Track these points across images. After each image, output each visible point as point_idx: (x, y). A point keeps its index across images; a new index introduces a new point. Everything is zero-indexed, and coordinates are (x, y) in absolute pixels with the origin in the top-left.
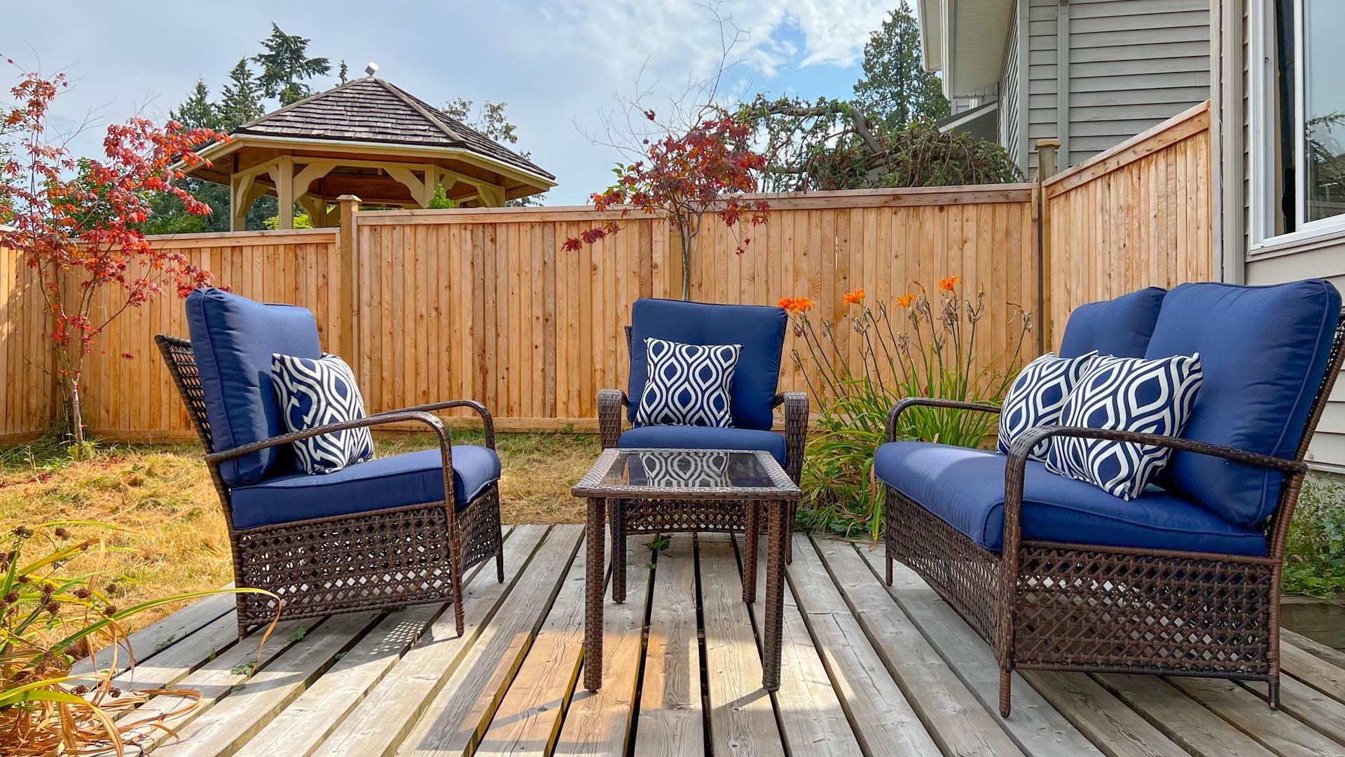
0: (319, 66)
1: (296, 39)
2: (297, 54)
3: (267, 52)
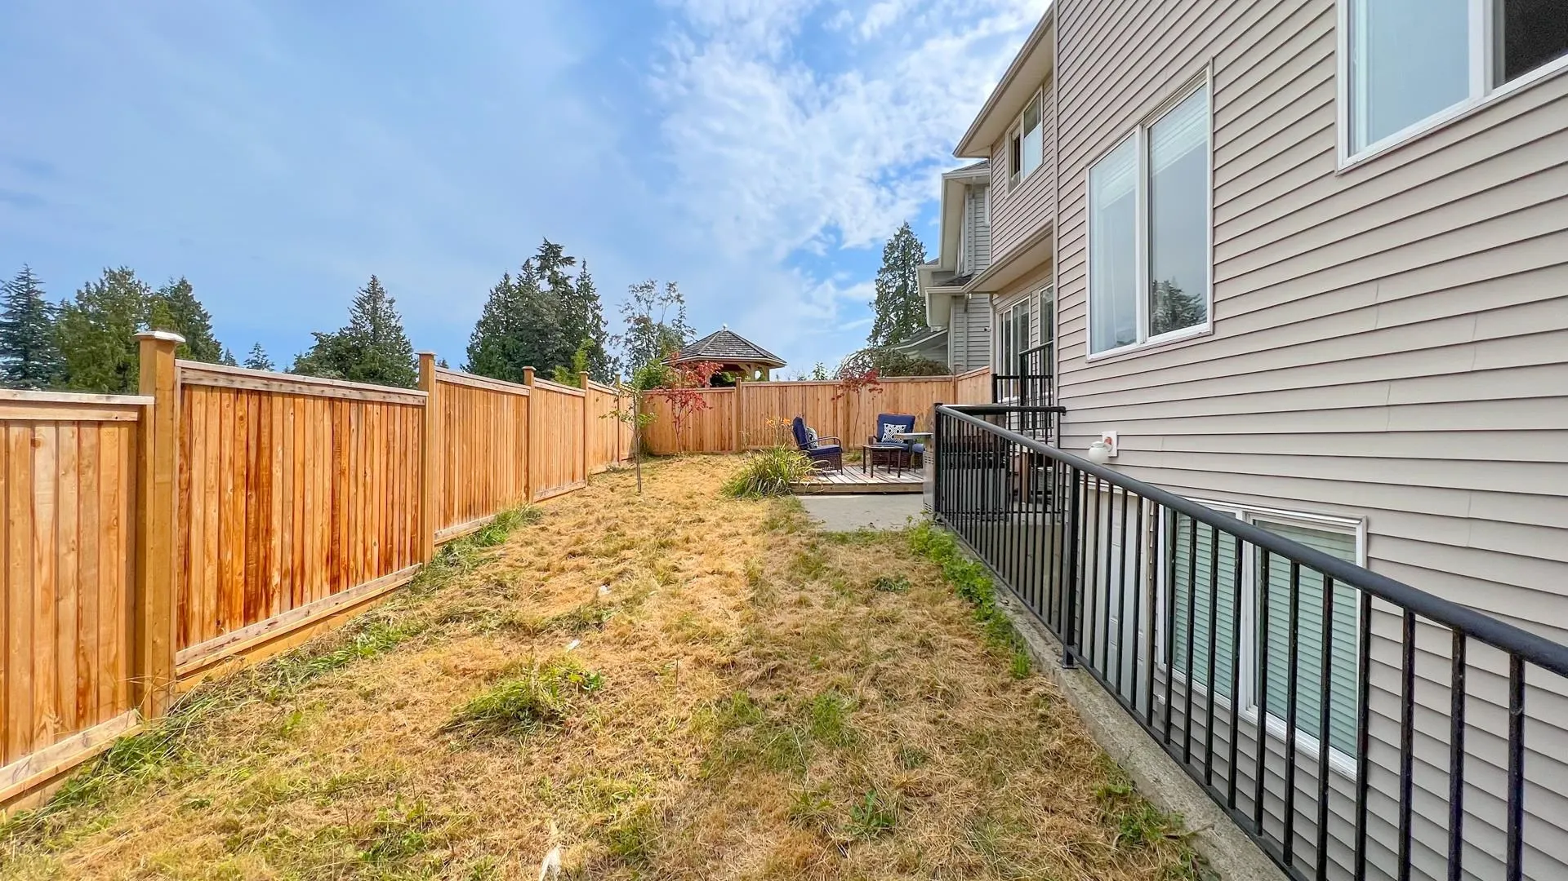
0: (569, 261)
1: (557, 246)
2: (557, 254)
3: (540, 253)
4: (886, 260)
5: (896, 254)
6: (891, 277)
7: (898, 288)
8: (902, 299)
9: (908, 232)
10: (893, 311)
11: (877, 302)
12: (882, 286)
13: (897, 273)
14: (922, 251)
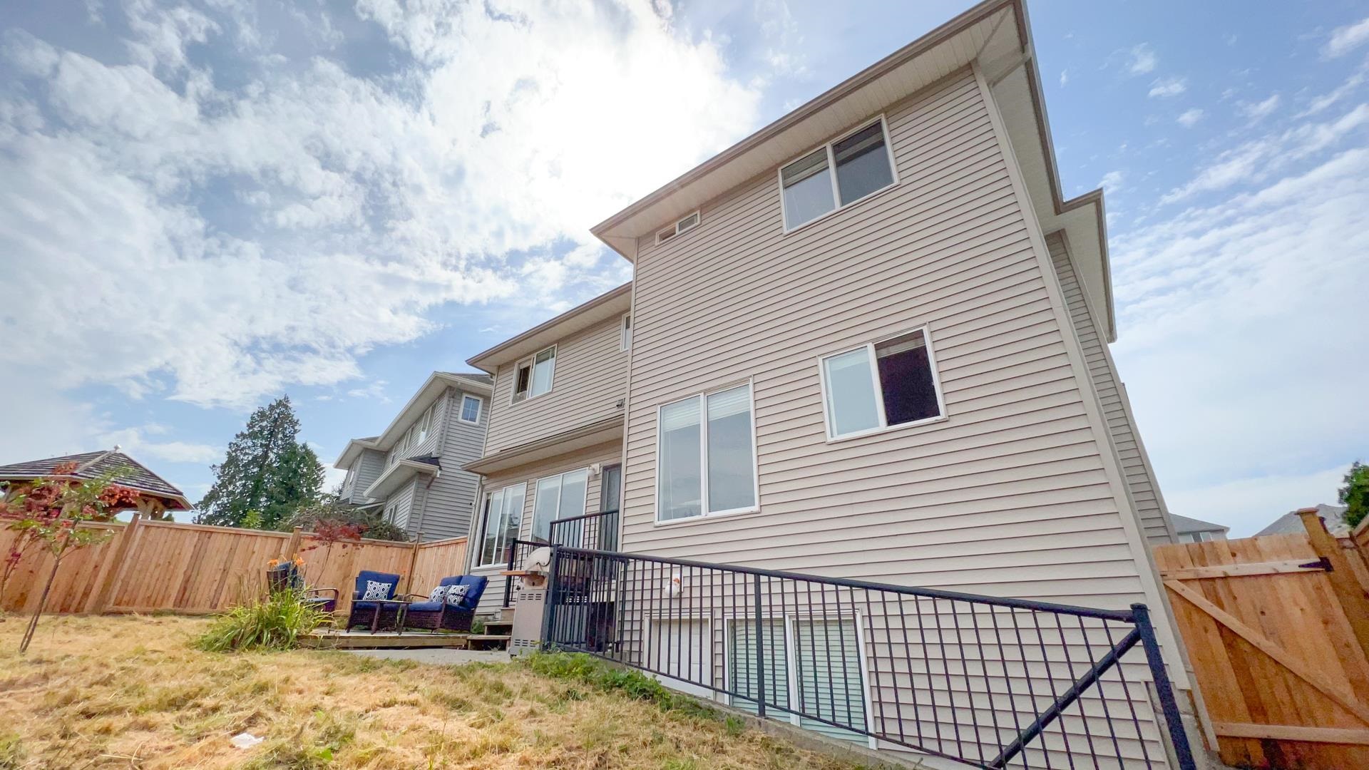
4: (251, 426)
5: (264, 424)
6: (250, 444)
7: (255, 458)
8: (255, 470)
9: (286, 407)
10: (241, 479)
11: (223, 467)
12: (235, 451)
13: (259, 442)
14: (296, 428)
